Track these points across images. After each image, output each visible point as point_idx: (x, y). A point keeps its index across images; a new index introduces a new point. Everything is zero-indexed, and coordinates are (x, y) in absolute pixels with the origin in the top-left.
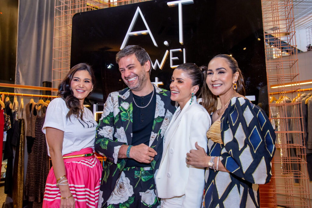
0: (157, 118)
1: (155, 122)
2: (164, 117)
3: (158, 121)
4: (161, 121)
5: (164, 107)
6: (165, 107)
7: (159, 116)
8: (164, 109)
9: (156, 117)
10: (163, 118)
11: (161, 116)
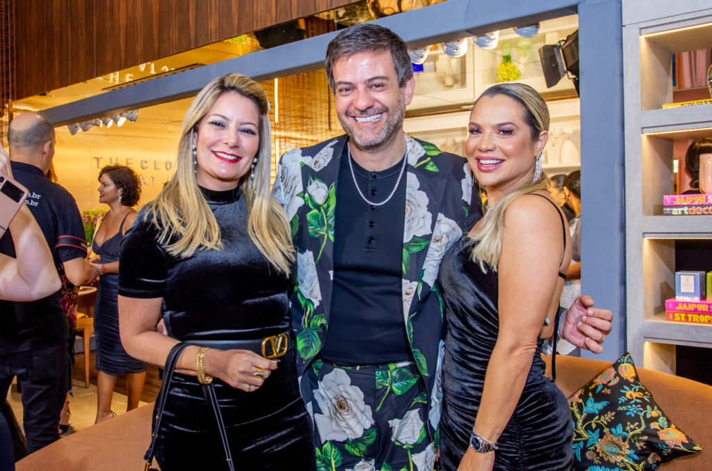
0: (411, 241)
1: (405, 254)
2: (431, 235)
3: (415, 250)
4: (423, 247)
5: (427, 209)
6: (430, 208)
7: (414, 236)
8: (429, 215)
9: (407, 238)
10: (428, 238)
11: (419, 234)
